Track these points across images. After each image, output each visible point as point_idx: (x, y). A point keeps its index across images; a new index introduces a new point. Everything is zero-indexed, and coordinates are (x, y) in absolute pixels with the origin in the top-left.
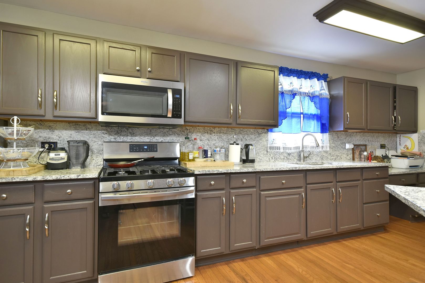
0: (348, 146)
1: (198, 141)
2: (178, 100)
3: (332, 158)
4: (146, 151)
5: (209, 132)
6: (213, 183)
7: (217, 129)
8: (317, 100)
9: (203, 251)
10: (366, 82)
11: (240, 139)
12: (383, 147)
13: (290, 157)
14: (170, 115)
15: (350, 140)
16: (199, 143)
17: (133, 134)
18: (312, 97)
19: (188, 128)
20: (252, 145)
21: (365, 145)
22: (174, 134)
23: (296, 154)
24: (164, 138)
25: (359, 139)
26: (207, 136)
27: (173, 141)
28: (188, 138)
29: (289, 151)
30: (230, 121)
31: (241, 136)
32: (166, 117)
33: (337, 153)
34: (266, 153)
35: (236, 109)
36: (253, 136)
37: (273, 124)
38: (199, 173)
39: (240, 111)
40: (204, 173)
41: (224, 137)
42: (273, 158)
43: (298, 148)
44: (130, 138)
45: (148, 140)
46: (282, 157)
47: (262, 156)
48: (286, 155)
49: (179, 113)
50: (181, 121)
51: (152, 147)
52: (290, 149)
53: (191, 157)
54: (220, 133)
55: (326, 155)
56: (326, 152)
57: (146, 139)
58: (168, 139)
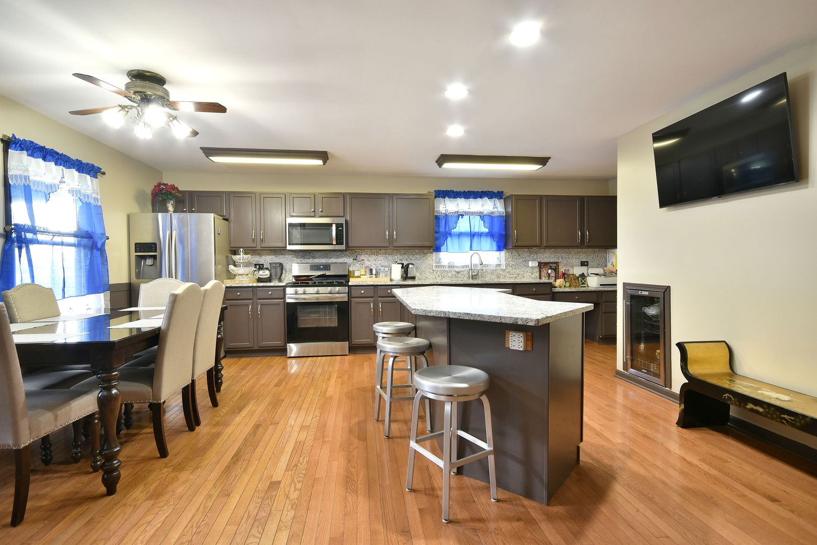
0: (531, 264)
1: (366, 262)
2: (341, 232)
3: (511, 276)
4: (322, 270)
5: (376, 253)
6: (362, 292)
7: (383, 251)
8: (487, 219)
9: (357, 341)
11: (403, 259)
12: (583, 264)
13: (459, 275)
14: (334, 243)
15: (535, 257)
16: (367, 263)
17: (314, 257)
18: (482, 216)
19: (357, 251)
20: (413, 264)
21: (557, 263)
22: (345, 256)
23: (466, 272)
24: (337, 260)
25: (548, 256)
26: (374, 257)
28: (355, 259)
29: (457, 270)
30: (388, 245)
31: (406, 256)
32: (332, 244)
33: (518, 271)
34: (432, 271)
35: (391, 235)
36: (418, 256)
37: (428, 245)
38: (352, 284)
39: (395, 237)
40: (356, 284)
41: (390, 257)
42: (440, 276)
43: (467, 266)
44: (311, 260)
45: (325, 262)
46: (450, 275)
47: (428, 274)
48: (454, 273)
49: (342, 241)
50: (343, 247)
51: (327, 267)
52: (458, 267)
53: (356, 274)
54: (386, 254)
55: (504, 274)
56: (503, 270)
57: (324, 261)
58: (341, 260)
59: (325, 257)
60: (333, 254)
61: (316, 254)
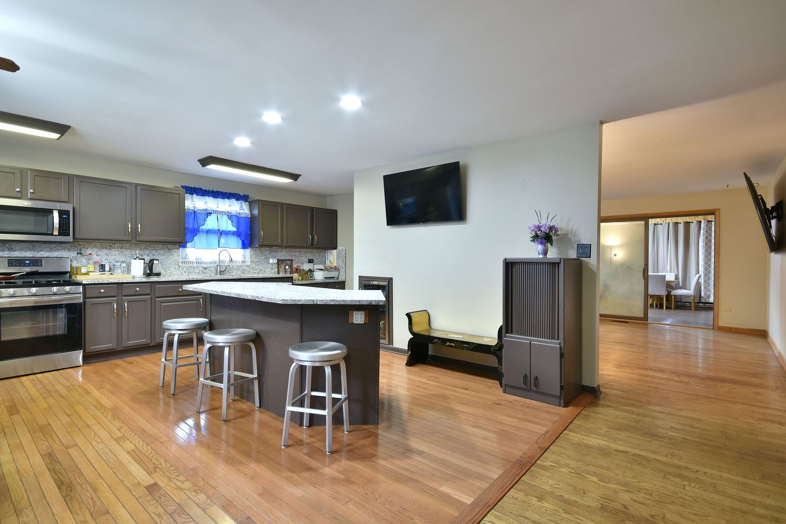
0: (271, 261)
1: (94, 256)
2: (66, 220)
3: (255, 271)
4: (29, 265)
5: (108, 247)
6: (102, 291)
7: (118, 245)
8: (234, 219)
10: (282, 204)
11: (146, 254)
12: (311, 261)
13: (207, 271)
14: (56, 233)
15: (275, 255)
16: (95, 258)
17: (11, 249)
18: (230, 216)
19: (81, 243)
20: (157, 260)
21: (291, 260)
22: (64, 249)
23: (213, 268)
24: (51, 253)
25: (284, 255)
26: (105, 251)
27: (63, 256)
28: (81, 254)
29: (204, 266)
30: (130, 238)
31: (147, 252)
32: (52, 234)
33: (260, 267)
34: (177, 267)
35: (135, 228)
36: (162, 252)
37: (178, 241)
38: (88, 283)
39: (139, 230)
40: (93, 282)
41: (127, 252)
42: (187, 272)
43: (216, 262)
44: (8, 253)
45: (31, 256)
46: (197, 271)
47: (173, 270)
48: (201, 269)
49: (67, 232)
50: (70, 238)
51: (36, 262)
52: (206, 263)
53: (84, 270)
54: (122, 248)
55: (248, 269)
56: (248, 266)
57: (29, 254)
58: (56, 254)
59: (33, 249)
60: (44, 246)
61: (14, 245)
